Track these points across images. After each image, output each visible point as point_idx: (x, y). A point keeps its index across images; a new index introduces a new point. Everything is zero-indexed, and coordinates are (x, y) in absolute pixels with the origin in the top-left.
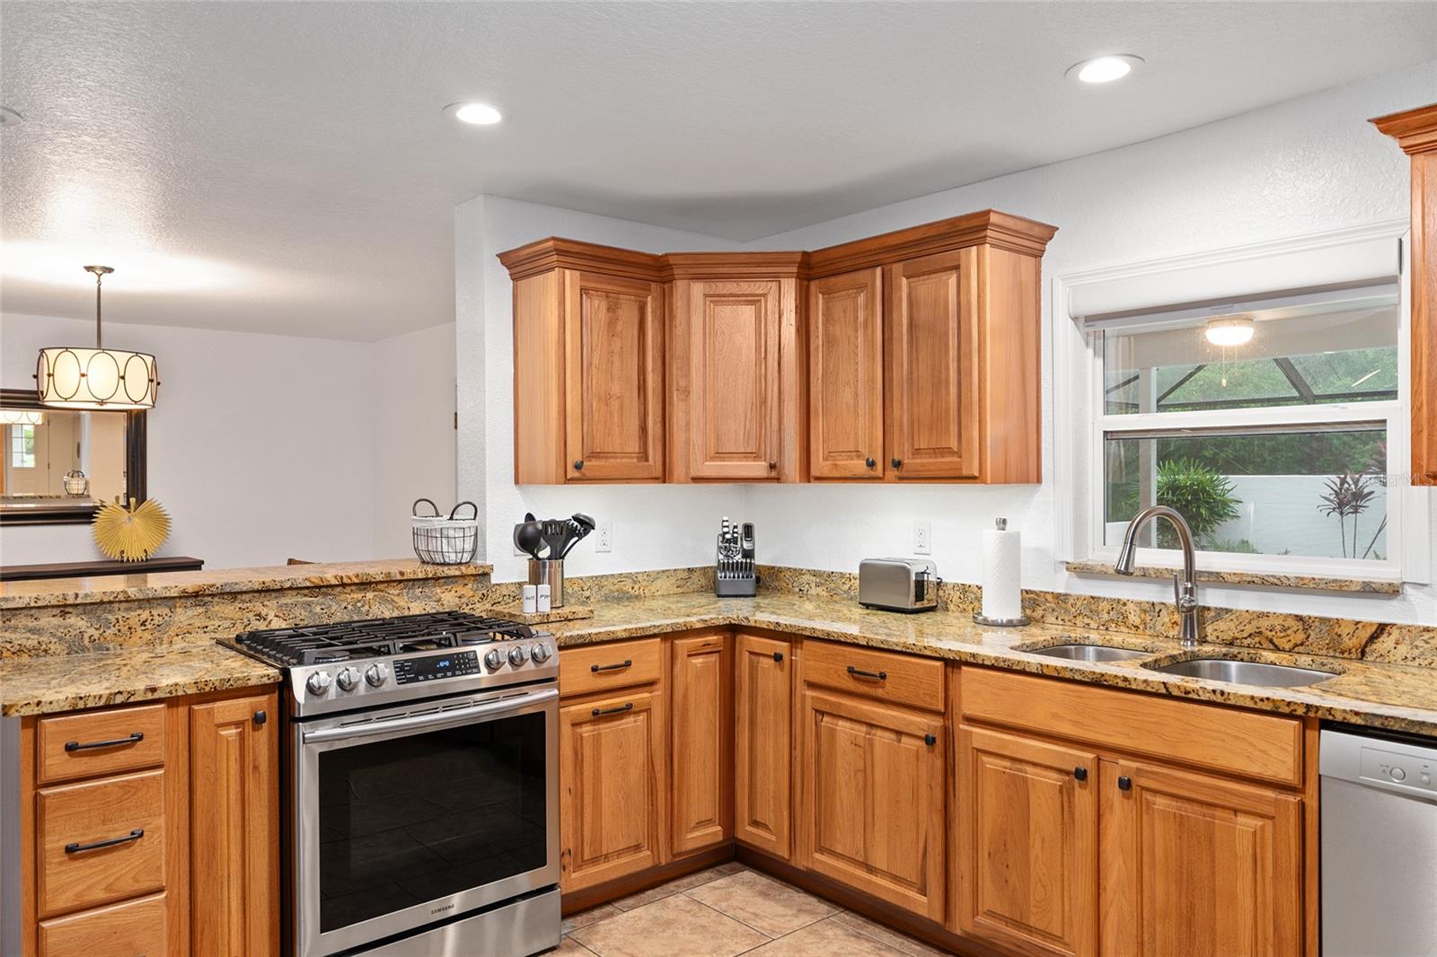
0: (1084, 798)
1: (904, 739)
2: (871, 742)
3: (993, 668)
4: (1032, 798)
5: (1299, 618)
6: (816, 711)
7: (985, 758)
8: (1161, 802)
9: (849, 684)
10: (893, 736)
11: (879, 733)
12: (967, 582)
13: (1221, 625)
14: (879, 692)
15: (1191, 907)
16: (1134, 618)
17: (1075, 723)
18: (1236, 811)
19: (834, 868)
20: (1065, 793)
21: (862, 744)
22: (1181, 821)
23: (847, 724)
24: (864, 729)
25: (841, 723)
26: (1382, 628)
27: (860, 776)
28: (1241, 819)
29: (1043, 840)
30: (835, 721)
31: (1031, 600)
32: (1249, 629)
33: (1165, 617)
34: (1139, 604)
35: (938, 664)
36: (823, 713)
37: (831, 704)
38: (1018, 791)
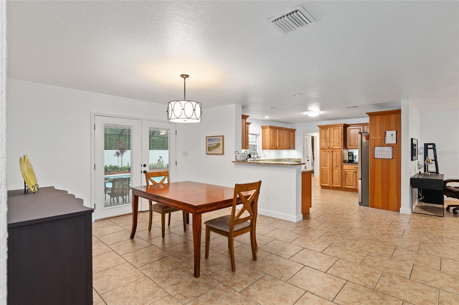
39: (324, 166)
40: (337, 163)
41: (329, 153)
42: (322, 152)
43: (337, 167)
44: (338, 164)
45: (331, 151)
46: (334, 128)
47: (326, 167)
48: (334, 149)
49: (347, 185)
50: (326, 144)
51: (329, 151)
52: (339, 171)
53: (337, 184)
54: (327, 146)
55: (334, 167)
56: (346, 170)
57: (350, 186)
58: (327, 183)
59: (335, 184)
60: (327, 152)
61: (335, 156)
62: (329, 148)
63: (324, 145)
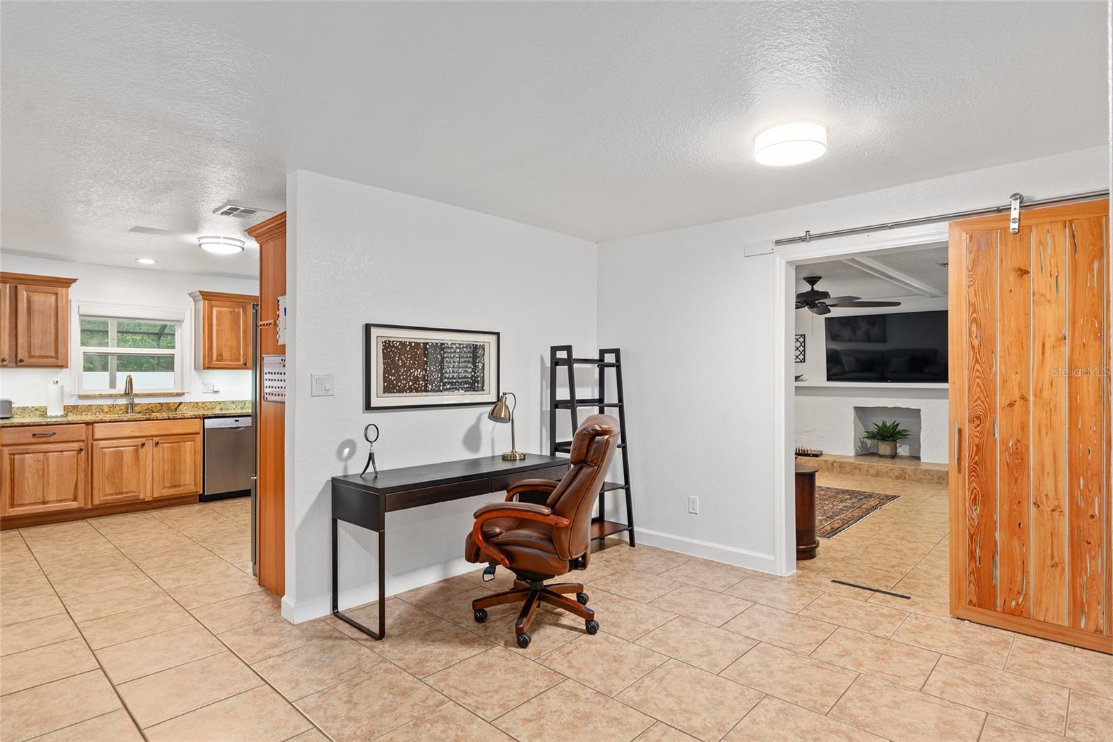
0: (142, 451)
1: (64, 453)
2: (47, 459)
3: (109, 422)
4: (124, 455)
5: (160, 403)
6: (10, 454)
7: (104, 450)
8: (165, 445)
9: (34, 440)
10: (59, 453)
11: (51, 454)
12: (26, 406)
13: (136, 408)
14: (52, 439)
15: (175, 468)
16: (106, 410)
17: (139, 432)
18: (185, 442)
19: (23, 510)
20: (137, 451)
21: (41, 459)
22: (172, 448)
23: (32, 455)
24: (42, 454)
25: (27, 456)
26: (181, 403)
27: (41, 472)
28: (187, 443)
29: (128, 467)
30: (23, 456)
31: (66, 408)
32: (146, 408)
33: (118, 408)
34: (108, 405)
35: (84, 425)
36: (14, 454)
37: (22, 450)
38: (119, 456)
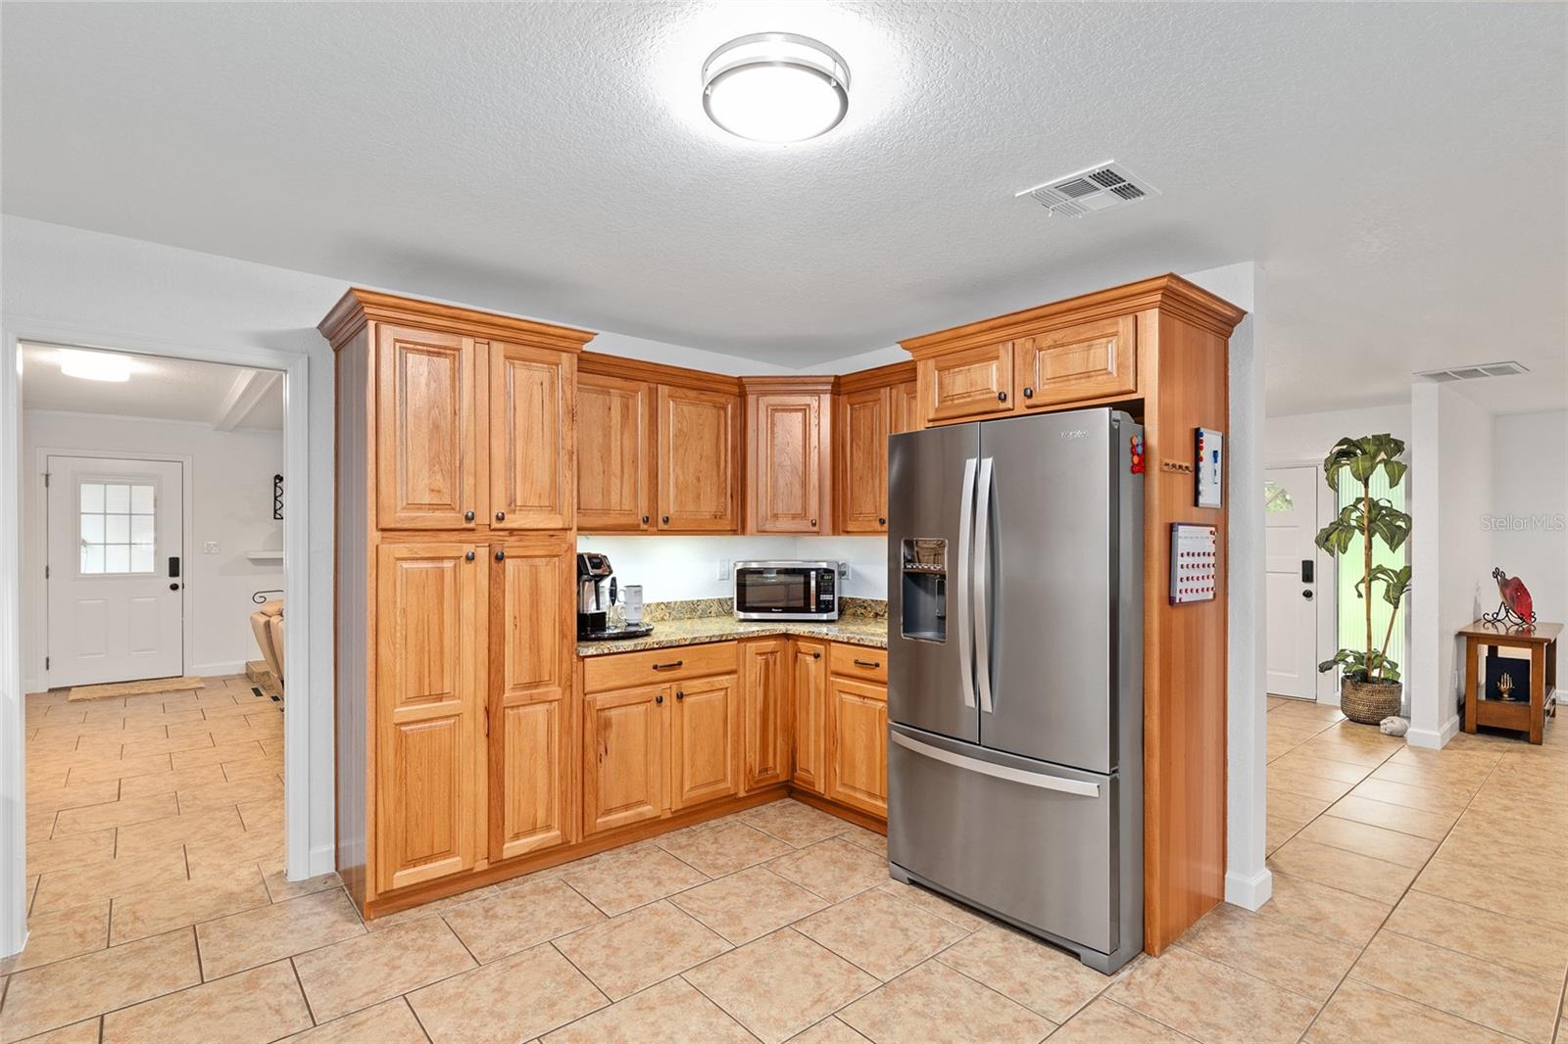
39: (420, 698)
40: (535, 646)
41: (467, 569)
42: (406, 565)
43: (536, 684)
44: (546, 654)
45: (483, 553)
46: (513, 349)
47: (440, 697)
48: (512, 531)
49: (609, 812)
50: (439, 481)
51: (469, 549)
52: (549, 713)
53: (533, 831)
54: (450, 507)
55: (516, 687)
56: (599, 696)
57: (627, 807)
58: (447, 854)
59: (517, 836)
60: (448, 565)
61: (526, 592)
62: (467, 528)
63: (426, 500)
